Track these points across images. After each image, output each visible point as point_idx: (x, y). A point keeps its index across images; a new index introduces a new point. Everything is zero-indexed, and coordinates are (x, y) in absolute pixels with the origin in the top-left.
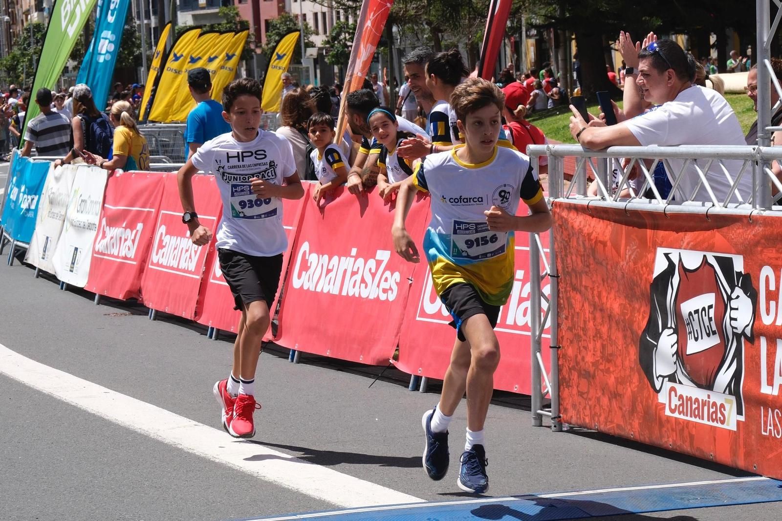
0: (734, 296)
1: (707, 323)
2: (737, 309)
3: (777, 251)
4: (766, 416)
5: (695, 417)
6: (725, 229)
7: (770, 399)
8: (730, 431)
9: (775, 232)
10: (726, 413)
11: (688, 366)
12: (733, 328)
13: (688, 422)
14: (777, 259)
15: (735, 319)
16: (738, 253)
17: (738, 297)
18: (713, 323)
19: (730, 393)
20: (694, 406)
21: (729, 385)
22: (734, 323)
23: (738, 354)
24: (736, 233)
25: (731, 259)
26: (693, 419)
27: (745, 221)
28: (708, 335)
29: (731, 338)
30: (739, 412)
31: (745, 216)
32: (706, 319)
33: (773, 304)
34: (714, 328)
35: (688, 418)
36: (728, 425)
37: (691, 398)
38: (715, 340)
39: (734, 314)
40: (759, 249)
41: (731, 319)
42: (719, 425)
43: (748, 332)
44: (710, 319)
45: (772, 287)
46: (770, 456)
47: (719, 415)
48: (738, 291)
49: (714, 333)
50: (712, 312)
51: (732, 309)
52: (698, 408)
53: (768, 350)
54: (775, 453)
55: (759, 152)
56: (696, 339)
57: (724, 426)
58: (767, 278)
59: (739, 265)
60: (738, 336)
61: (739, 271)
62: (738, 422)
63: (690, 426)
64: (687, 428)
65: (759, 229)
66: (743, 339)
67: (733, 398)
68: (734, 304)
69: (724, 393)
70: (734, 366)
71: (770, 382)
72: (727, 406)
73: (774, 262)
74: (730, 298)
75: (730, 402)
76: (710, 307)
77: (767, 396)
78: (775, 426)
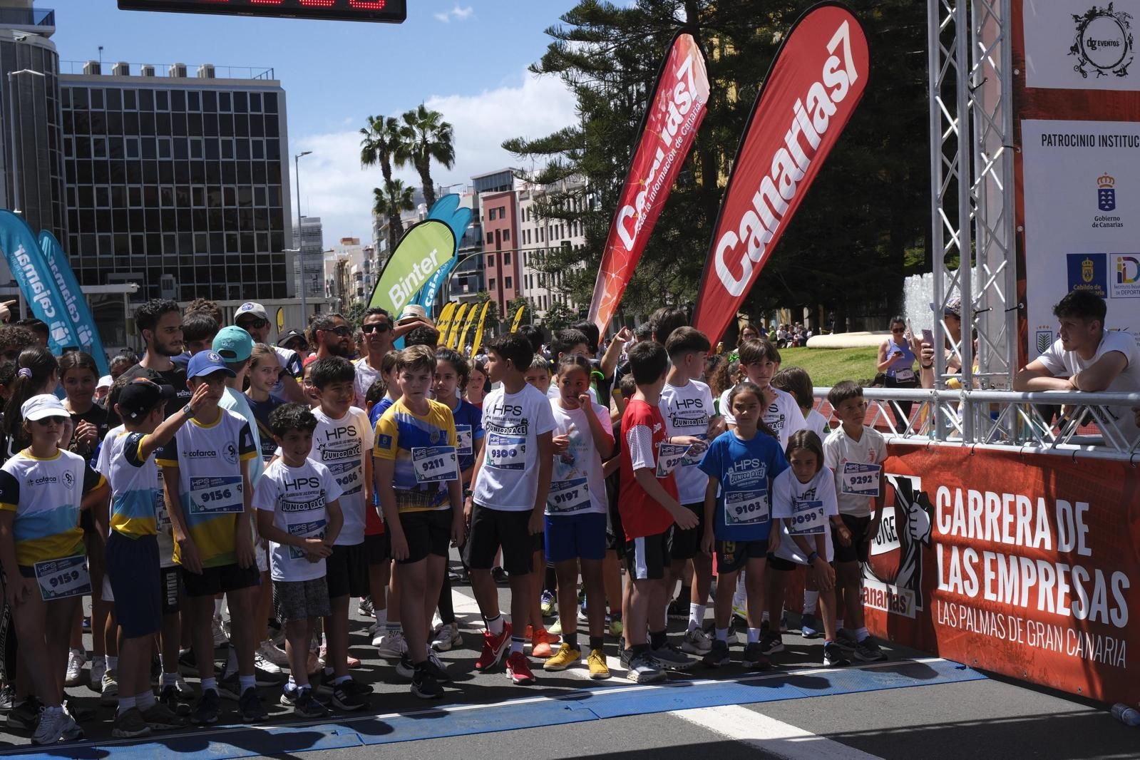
0: (912, 510)
1: (889, 531)
2: (916, 521)
3: (953, 475)
4: (942, 608)
5: (879, 605)
6: (905, 457)
7: (947, 594)
8: (910, 618)
9: (951, 458)
10: (906, 604)
11: (873, 565)
12: (912, 535)
13: (873, 609)
14: (952, 481)
15: (915, 529)
16: (917, 475)
17: (916, 511)
18: (894, 531)
19: (910, 588)
20: (878, 597)
21: (909, 581)
22: (913, 532)
23: (916, 556)
24: (914, 459)
25: (910, 480)
26: (877, 607)
27: (924, 450)
28: (890, 540)
29: (910, 543)
30: (918, 604)
31: (924, 446)
32: (888, 528)
33: (948, 517)
34: (895, 535)
35: (873, 606)
36: (908, 613)
37: (875, 590)
38: (896, 545)
39: (913, 524)
40: (936, 472)
41: (911, 528)
42: (900, 613)
43: (926, 539)
44: (892, 528)
45: (948, 504)
46: (946, 641)
47: (900, 605)
48: (916, 506)
49: (895, 539)
50: (893, 523)
51: (911, 520)
52: (881, 598)
53: (944, 555)
54: (951, 639)
55: (936, 394)
56: (879, 543)
57: (905, 615)
58: (943, 496)
59: (917, 484)
60: (917, 543)
61: (916, 489)
62: (917, 612)
63: (874, 613)
64: (872, 613)
65: (936, 457)
66: (921, 545)
67: (913, 592)
68: (913, 516)
69: (905, 587)
70: (913, 567)
71: (946, 581)
72: (907, 598)
73: (951, 484)
74: (909, 512)
75: (910, 595)
76: (891, 518)
77: (943, 592)
78: (951, 617)
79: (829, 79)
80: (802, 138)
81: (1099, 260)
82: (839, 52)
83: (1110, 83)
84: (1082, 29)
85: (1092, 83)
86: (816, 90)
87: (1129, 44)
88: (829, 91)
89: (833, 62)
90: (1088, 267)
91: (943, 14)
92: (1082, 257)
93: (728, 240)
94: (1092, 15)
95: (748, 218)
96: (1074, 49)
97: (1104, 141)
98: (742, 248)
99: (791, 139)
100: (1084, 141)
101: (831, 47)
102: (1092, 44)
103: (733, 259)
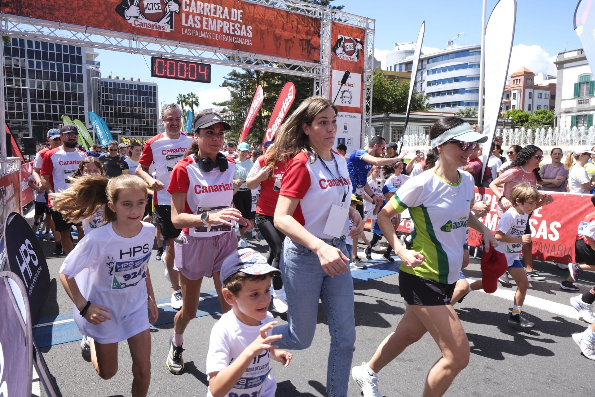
79: (289, 97)
80: (284, 110)
81: (344, 139)
82: (291, 92)
83: (347, 105)
84: (343, 94)
85: (344, 105)
86: (287, 100)
87: (351, 97)
88: (289, 100)
89: (290, 94)
90: (341, 140)
91: (317, 88)
92: (341, 138)
93: (269, 130)
94: (345, 91)
95: (273, 126)
96: (341, 98)
97: (346, 116)
98: (272, 132)
99: (282, 109)
100: (342, 116)
101: (290, 90)
102: (344, 97)
103: (270, 134)
